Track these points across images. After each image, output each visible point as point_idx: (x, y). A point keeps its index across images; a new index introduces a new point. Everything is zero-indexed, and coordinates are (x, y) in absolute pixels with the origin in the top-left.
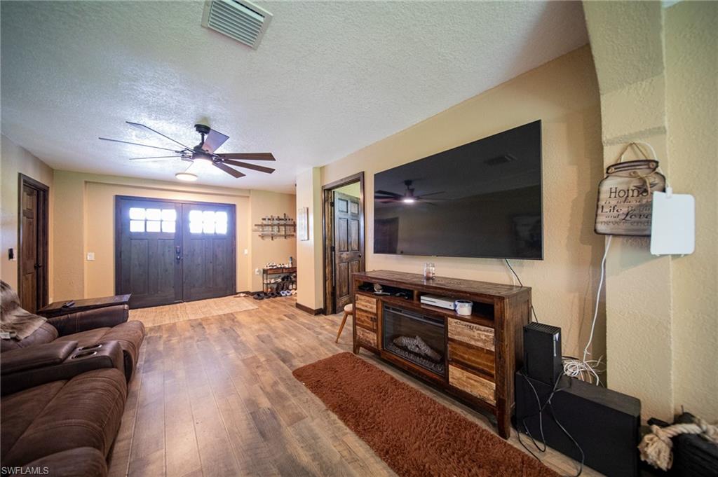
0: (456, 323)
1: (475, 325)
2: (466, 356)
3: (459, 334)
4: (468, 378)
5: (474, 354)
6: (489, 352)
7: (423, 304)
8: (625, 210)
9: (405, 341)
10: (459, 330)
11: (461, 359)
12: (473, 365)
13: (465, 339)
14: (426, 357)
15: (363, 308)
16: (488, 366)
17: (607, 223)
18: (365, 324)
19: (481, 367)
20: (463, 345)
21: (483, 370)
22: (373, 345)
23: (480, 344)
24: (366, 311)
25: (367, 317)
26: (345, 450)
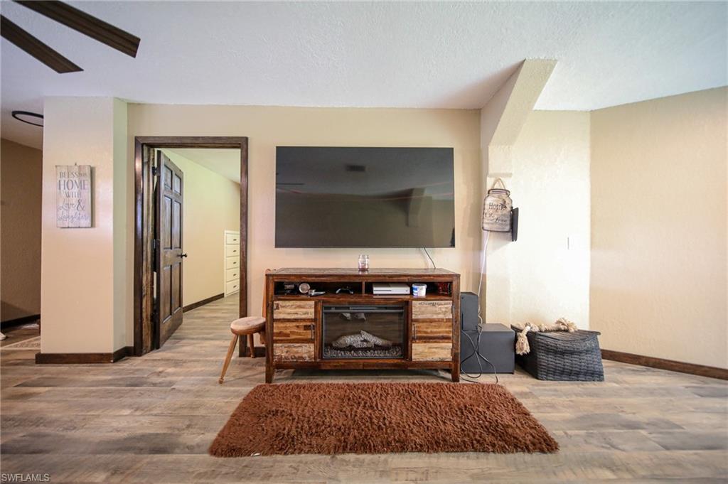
0: (420, 304)
1: (437, 302)
2: (429, 330)
3: (423, 313)
4: (430, 348)
5: (435, 326)
6: (448, 320)
7: (376, 295)
8: (496, 217)
9: (349, 340)
10: (423, 309)
11: (425, 335)
12: (435, 335)
13: (428, 316)
14: (377, 347)
15: (289, 317)
16: (446, 332)
17: (488, 223)
18: (293, 337)
19: (441, 335)
20: (427, 322)
21: (442, 336)
22: (307, 359)
23: (441, 316)
24: (296, 320)
25: (298, 327)
26: (407, 474)
